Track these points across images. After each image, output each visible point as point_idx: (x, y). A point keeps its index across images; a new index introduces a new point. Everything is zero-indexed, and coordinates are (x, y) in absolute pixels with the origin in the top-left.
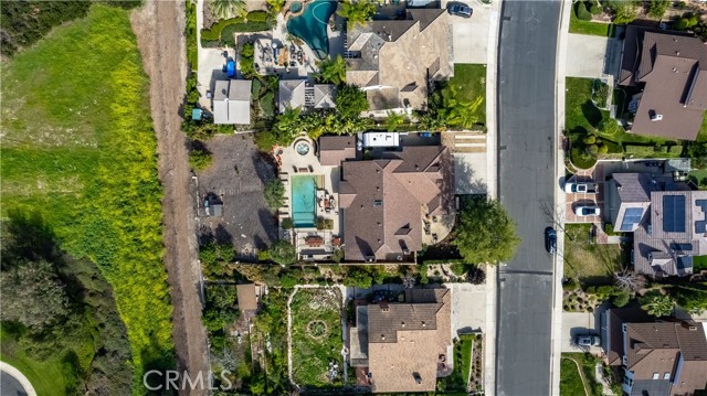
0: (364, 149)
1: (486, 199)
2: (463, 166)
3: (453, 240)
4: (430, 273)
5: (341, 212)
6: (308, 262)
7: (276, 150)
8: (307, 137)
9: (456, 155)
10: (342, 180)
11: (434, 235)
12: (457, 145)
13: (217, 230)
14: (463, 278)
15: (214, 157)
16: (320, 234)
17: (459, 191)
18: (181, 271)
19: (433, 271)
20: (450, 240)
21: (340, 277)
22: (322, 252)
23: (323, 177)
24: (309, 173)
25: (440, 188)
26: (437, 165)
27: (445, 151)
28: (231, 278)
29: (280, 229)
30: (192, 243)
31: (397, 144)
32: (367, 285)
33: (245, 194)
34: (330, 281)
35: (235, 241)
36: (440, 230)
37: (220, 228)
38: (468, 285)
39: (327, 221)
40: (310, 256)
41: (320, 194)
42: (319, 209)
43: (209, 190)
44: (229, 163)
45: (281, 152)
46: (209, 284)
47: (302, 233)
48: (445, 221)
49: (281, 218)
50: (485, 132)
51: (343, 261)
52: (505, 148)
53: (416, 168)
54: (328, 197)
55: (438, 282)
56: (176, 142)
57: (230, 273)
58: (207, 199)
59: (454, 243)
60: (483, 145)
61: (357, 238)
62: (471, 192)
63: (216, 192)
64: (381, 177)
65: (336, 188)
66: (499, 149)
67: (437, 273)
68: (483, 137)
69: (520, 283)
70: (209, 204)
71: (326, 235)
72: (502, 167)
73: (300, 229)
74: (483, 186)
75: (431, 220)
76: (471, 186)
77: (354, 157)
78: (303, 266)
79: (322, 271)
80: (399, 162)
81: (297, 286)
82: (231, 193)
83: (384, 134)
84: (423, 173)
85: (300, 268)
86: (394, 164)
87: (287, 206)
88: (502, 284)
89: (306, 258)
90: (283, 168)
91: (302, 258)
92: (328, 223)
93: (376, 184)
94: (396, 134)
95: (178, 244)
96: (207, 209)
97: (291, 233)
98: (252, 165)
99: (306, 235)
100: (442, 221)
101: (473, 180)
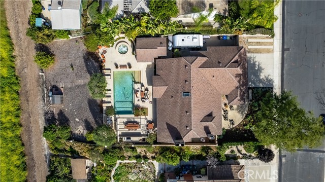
0: (173, 49)
1: (272, 92)
2: (254, 64)
3: (246, 125)
4: (228, 152)
5: (155, 102)
6: (127, 143)
7: (101, 50)
8: (126, 40)
9: (249, 55)
10: (155, 74)
11: (231, 121)
12: (250, 47)
13: (59, 114)
14: (253, 155)
15: (56, 58)
16: (137, 119)
17: (251, 85)
18: (34, 145)
19: (230, 150)
20: (245, 125)
21: (153, 155)
22: (138, 135)
23: (140, 72)
24: (128, 69)
25: (239, 81)
26: (236, 62)
27: (242, 51)
28: (69, 152)
29: (104, 115)
30: (42, 123)
31: (201, 44)
32: (176, 163)
33: (79, 86)
34: (145, 157)
35: (72, 123)
36: (236, 117)
37: (61, 113)
38: (257, 161)
39: (143, 109)
40: (129, 138)
41: (137, 86)
42: (136, 99)
43: (53, 84)
44: (67, 63)
45: (105, 52)
46: (53, 156)
47: (122, 119)
48: (240, 109)
49: (105, 106)
50: (273, 36)
51: (155, 142)
52: (288, 49)
53: (219, 64)
54: (143, 89)
55: (233, 159)
56: (28, 47)
57: (68, 149)
58: (51, 90)
59: (247, 127)
60: (271, 47)
61: (167, 124)
62: (261, 85)
63: (57, 85)
64: (189, 72)
65: (150, 82)
66: (283, 50)
67: (232, 151)
68: (271, 40)
69: (298, 159)
70: (53, 94)
71: (142, 120)
72: (286, 65)
73: (120, 116)
74: (270, 81)
75: (228, 109)
76: (260, 81)
77: (165, 54)
78: (123, 147)
79: (139, 150)
80: (204, 59)
81: (118, 162)
82: (69, 86)
83: (191, 36)
84: (226, 68)
85: (120, 148)
86: (200, 60)
87: (110, 97)
88: (284, 160)
89: (125, 139)
90: (107, 65)
91: (121, 139)
92: (144, 111)
93: (185, 78)
94: (201, 36)
95: (31, 125)
96: (51, 98)
97: (113, 119)
98: (83, 64)
99: (125, 120)
100: (237, 109)
101: (262, 76)
